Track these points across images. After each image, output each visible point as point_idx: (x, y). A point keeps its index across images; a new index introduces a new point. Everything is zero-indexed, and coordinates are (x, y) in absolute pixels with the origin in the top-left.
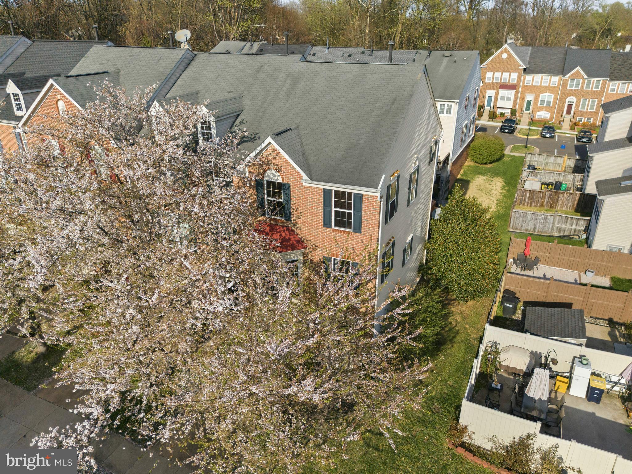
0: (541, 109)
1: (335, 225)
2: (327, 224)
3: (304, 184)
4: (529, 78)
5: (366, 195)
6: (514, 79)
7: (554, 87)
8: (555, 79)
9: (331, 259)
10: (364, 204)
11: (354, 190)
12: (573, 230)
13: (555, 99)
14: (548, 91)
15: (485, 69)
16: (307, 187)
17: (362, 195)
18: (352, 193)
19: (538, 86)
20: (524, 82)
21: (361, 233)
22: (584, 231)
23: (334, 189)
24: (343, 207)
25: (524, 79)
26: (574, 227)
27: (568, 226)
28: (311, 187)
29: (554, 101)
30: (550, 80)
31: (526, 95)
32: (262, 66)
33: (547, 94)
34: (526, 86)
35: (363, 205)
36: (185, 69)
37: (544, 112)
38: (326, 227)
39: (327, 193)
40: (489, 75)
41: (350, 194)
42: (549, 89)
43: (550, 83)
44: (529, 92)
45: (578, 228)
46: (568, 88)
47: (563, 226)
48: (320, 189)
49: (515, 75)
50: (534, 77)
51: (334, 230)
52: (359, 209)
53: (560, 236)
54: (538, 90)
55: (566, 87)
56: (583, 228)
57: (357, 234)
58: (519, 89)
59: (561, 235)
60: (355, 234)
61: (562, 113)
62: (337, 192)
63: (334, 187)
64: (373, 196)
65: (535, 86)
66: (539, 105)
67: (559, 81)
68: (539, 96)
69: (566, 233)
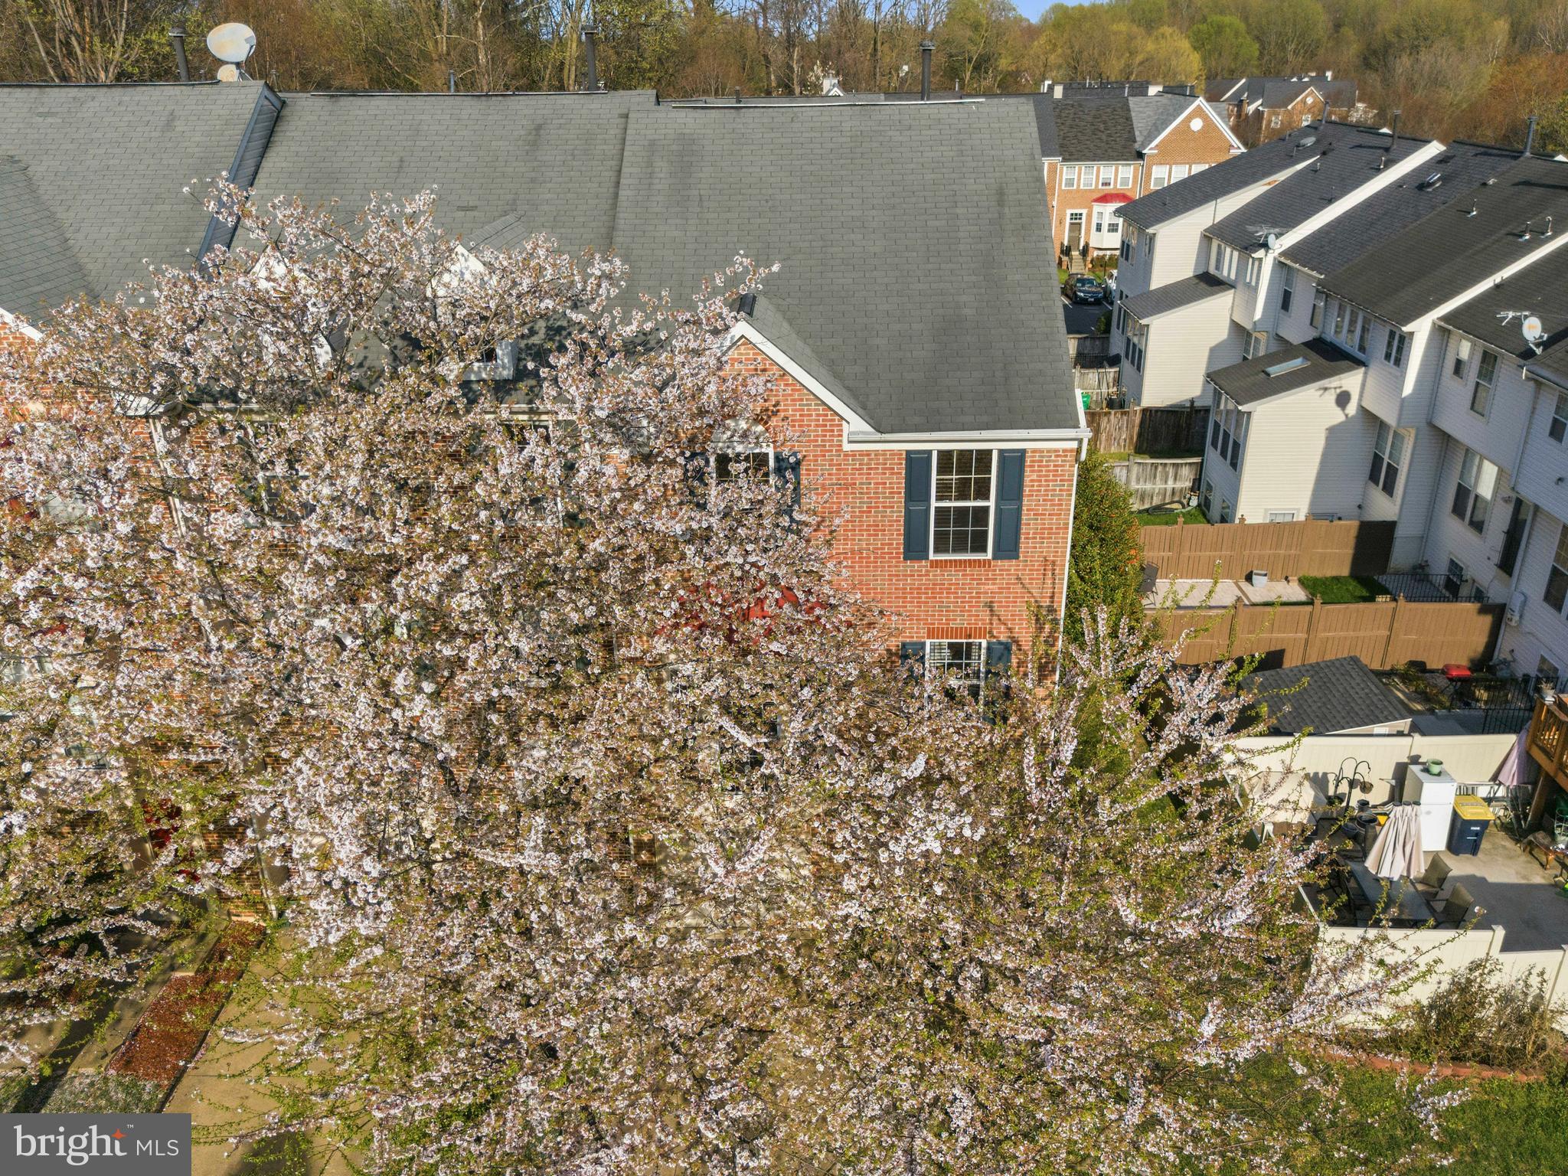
1: (937, 550)
2: (914, 548)
3: (847, 447)
5: (1034, 451)
9: (924, 644)
10: (1029, 476)
11: (996, 441)
12: (1169, 493)
16: (853, 454)
17: (1023, 452)
18: (989, 452)
21: (1017, 557)
22: (1192, 489)
23: (935, 447)
24: (963, 495)
26: (1170, 484)
27: (1159, 485)
28: (868, 453)
32: (539, 128)
35: (1027, 481)
36: (266, 147)
38: (911, 559)
39: (916, 464)
41: (984, 456)
45: (1179, 485)
47: (1148, 486)
48: (893, 453)
51: (936, 564)
52: (1012, 490)
53: (1147, 510)
56: (1188, 484)
57: (1006, 563)
59: (1147, 506)
60: (999, 563)
62: (945, 457)
63: (934, 443)
64: (1056, 451)
69: (1156, 501)
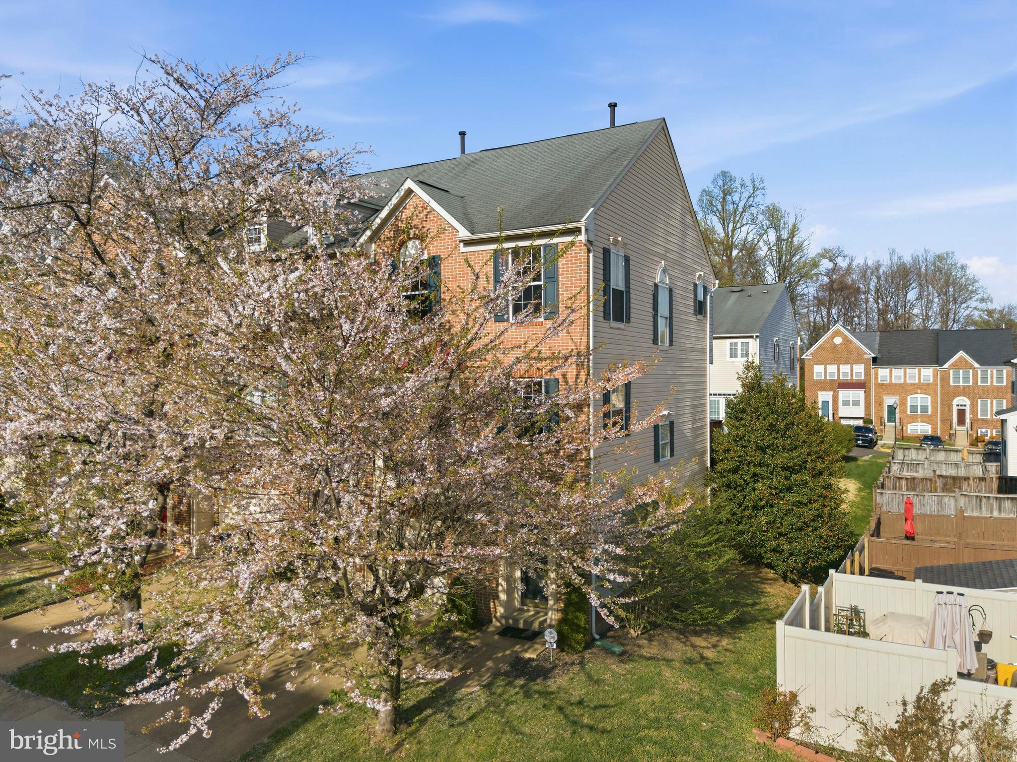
0: (914, 419)
3: (462, 250)
4: (883, 373)
5: (563, 244)
6: (859, 374)
7: (928, 384)
8: (927, 373)
13: (934, 402)
14: (919, 391)
15: (809, 360)
17: (557, 245)
18: (540, 247)
19: (900, 384)
20: (876, 378)
23: (510, 246)
25: (876, 374)
29: (932, 406)
30: (920, 374)
31: (884, 397)
33: (919, 396)
34: (882, 384)
37: (920, 424)
38: (499, 322)
40: (818, 369)
42: (921, 388)
43: (919, 379)
44: (888, 394)
46: (951, 384)
49: (859, 369)
50: (891, 371)
51: (512, 325)
54: (904, 389)
55: (949, 383)
58: (870, 388)
61: (951, 423)
62: (515, 252)
64: (575, 243)
65: (896, 384)
66: (909, 412)
67: (934, 375)
68: (906, 399)
